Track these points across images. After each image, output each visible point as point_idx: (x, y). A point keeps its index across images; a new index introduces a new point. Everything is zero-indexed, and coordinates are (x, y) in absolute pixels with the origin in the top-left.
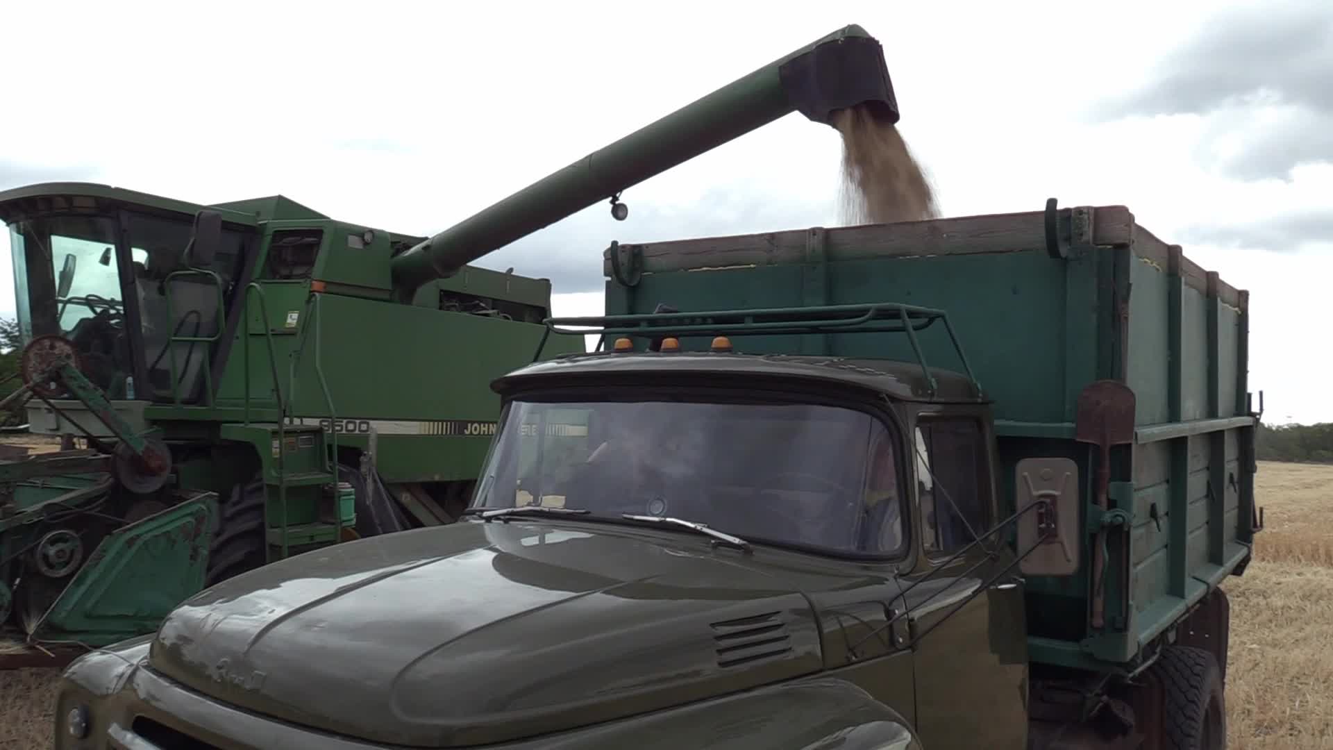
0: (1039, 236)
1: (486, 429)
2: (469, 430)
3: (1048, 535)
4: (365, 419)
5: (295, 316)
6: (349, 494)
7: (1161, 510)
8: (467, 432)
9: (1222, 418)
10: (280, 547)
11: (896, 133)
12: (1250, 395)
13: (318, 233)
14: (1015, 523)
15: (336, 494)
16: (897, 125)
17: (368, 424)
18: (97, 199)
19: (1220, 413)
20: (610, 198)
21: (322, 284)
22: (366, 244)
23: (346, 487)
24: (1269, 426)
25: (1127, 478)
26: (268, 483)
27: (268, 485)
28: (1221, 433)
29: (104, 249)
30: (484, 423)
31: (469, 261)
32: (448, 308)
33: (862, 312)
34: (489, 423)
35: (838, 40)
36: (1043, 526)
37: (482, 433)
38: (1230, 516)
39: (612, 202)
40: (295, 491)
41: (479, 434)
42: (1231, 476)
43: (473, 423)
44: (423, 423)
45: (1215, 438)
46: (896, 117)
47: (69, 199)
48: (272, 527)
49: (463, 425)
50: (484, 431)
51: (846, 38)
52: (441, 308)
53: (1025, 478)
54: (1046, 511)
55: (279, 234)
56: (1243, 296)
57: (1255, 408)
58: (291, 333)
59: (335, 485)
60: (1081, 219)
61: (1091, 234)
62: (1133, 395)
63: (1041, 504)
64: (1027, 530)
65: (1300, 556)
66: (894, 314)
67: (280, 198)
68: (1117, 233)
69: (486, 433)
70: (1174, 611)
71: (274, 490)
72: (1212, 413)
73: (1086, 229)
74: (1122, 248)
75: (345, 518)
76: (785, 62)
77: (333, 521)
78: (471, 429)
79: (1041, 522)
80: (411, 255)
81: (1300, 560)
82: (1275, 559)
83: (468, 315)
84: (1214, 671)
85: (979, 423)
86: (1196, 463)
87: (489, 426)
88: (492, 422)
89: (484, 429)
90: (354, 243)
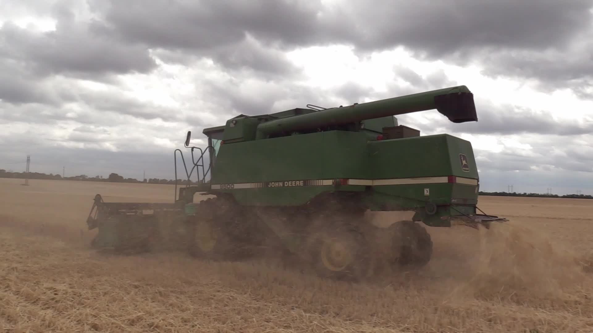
1: (278, 184)
2: (270, 185)
4: (233, 183)
17: (233, 185)
21: (223, 142)
22: (235, 125)
30: (277, 182)
34: (279, 182)
37: (276, 186)
41: (275, 186)
43: (272, 182)
44: (253, 184)
49: (268, 184)
50: (277, 185)
69: (278, 186)
78: (272, 185)
87: (279, 183)
88: (281, 182)
89: (277, 184)
90: (232, 125)
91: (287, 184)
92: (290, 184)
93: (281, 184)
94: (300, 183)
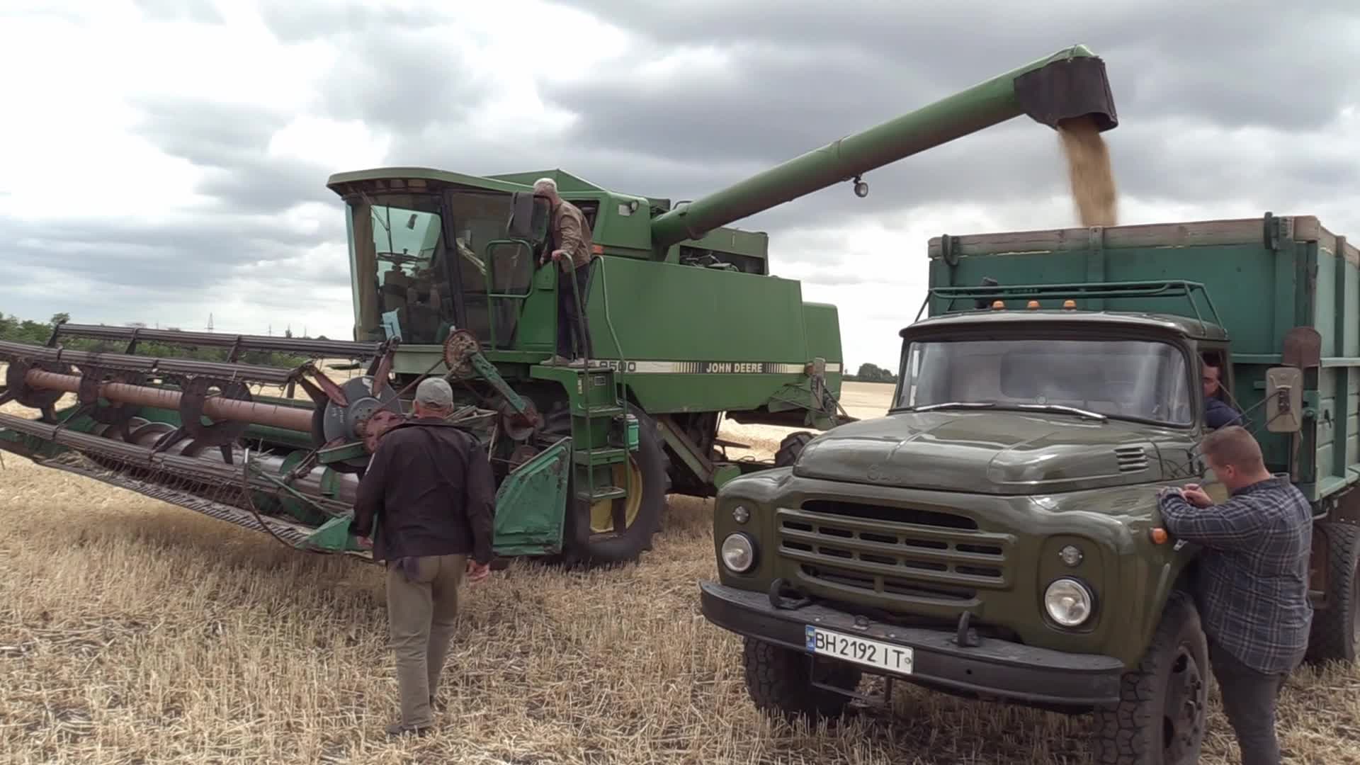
0: (1259, 234)
1: (723, 368)
2: (711, 369)
3: (1284, 410)
4: (634, 361)
6: (634, 424)
7: (1331, 417)
8: (709, 371)
10: (586, 466)
13: (594, 203)
14: (1265, 404)
15: (625, 423)
17: (635, 364)
18: (429, 182)
20: (853, 179)
21: (601, 247)
22: (632, 211)
23: (631, 418)
25: (1315, 388)
26: (574, 414)
27: (576, 417)
29: (410, 216)
30: (722, 362)
32: (689, 263)
33: (1161, 286)
34: (725, 362)
35: (1066, 60)
36: (1282, 404)
37: (720, 371)
39: (856, 182)
40: (596, 420)
41: (718, 372)
43: (713, 362)
44: (675, 363)
47: (405, 180)
48: (577, 450)
49: (705, 364)
50: (722, 370)
51: (1075, 58)
52: (681, 263)
53: (1271, 379)
54: (1283, 396)
59: (625, 416)
60: (1286, 225)
61: (1292, 233)
62: (1319, 336)
63: (1280, 393)
64: (1272, 408)
66: (1181, 286)
67: (557, 171)
68: (1309, 233)
70: (1338, 484)
71: (580, 420)
73: (1289, 231)
74: (1312, 243)
75: (632, 443)
76: (1019, 74)
77: (622, 445)
78: (713, 368)
79: (1280, 402)
80: (663, 220)
83: (703, 268)
85: (1223, 353)
87: (725, 366)
88: (729, 362)
89: (721, 367)
90: (623, 210)
91: (739, 368)
92: (742, 368)
93: (728, 367)
94: (757, 368)
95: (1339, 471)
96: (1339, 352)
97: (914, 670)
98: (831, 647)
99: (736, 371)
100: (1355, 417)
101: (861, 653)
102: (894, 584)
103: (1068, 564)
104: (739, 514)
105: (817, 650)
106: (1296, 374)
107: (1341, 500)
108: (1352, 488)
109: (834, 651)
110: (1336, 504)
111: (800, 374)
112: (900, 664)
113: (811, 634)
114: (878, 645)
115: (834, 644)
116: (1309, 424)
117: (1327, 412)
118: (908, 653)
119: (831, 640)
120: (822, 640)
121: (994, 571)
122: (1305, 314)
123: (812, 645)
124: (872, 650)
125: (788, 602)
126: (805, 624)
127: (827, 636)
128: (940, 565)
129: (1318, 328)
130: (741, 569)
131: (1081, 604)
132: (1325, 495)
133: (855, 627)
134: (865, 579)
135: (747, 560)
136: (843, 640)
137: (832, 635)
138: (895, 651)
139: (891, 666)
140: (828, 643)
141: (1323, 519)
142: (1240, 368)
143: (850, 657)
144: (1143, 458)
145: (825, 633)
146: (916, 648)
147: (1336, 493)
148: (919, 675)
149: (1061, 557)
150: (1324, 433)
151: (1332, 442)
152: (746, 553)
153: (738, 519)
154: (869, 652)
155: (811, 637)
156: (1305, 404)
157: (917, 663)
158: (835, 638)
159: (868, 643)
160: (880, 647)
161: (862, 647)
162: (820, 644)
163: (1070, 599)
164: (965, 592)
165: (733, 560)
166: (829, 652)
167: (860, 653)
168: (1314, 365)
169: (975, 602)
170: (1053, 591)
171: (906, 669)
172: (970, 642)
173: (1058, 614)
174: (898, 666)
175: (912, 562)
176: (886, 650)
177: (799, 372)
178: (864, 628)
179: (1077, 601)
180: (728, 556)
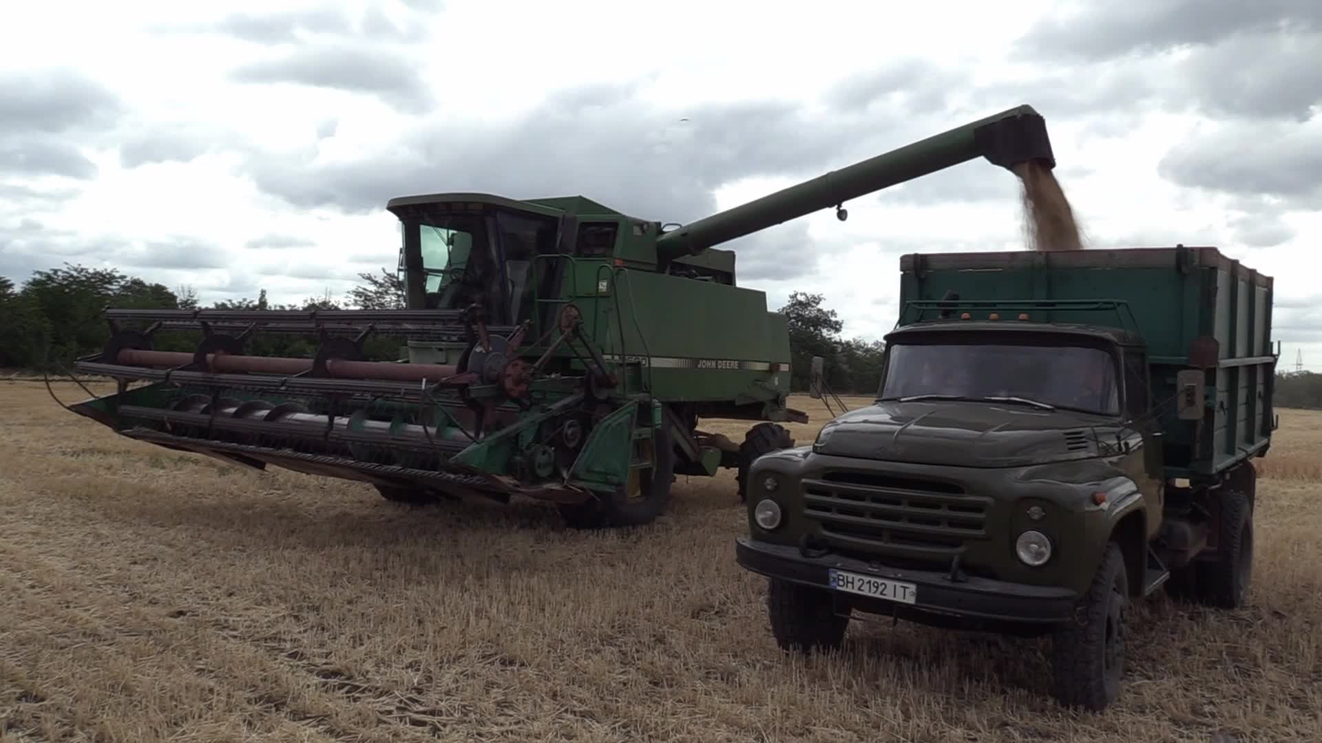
0: (1172, 261)
3: (1191, 402)
5: (605, 284)
7: (1225, 406)
8: (699, 366)
9: (1257, 357)
11: (1051, 174)
12: (1272, 344)
13: (615, 225)
14: (1176, 397)
16: (1054, 171)
18: (485, 205)
19: (1255, 354)
20: (836, 206)
21: (621, 261)
22: (643, 231)
24: (1280, 374)
25: (1214, 385)
28: (1255, 365)
30: (709, 359)
31: (713, 245)
34: (711, 360)
35: (1016, 116)
36: (1189, 398)
37: (707, 367)
38: (1259, 419)
39: (838, 208)
42: (1260, 393)
43: (702, 360)
44: (675, 360)
45: (1252, 368)
46: (1053, 165)
47: (466, 204)
49: (697, 361)
53: (1182, 378)
54: (1190, 392)
55: (584, 225)
56: (1270, 281)
57: (1275, 351)
58: (604, 296)
59: (650, 401)
60: (1193, 254)
61: (1198, 260)
62: (1217, 343)
63: (1187, 390)
64: (1182, 400)
65: (1304, 476)
67: (580, 197)
68: (1210, 260)
69: (710, 367)
70: (1231, 460)
72: (1250, 354)
73: (1195, 258)
74: (1213, 268)
76: (978, 126)
78: (703, 365)
79: (1188, 396)
80: (662, 241)
81: (1303, 478)
82: (1283, 477)
83: (689, 280)
84: (1247, 506)
85: (1143, 355)
86: (1242, 382)
88: (714, 360)
89: (709, 364)
90: (637, 231)
91: (722, 365)
92: (724, 365)
93: (714, 363)
94: (735, 365)
95: (1230, 450)
96: (1232, 355)
97: (917, 600)
98: (850, 585)
99: (719, 367)
100: (1244, 406)
101: (875, 589)
102: (898, 536)
103: (1034, 520)
104: (769, 484)
105: (839, 588)
106: (1201, 375)
107: (1232, 473)
108: (1241, 465)
109: (853, 588)
110: (1228, 476)
111: (766, 371)
112: (906, 597)
113: (834, 575)
114: (889, 583)
115: (853, 583)
116: (1209, 412)
117: (1222, 403)
118: (913, 588)
119: (850, 580)
120: (843, 580)
121: (977, 525)
122: (1206, 324)
123: (834, 584)
124: (883, 586)
125: (813, 552)
126: (827, 568)
127: (847, 577)
128: (935, 521)
129: (1216, 337)
130: (770, 527)
131: (1043, 549)
132: (1220, 469)
133: (870, 569)
134: (876, 533)
135: (775, 520)
136: (859, 580)
137: (851, 576)
138: (902, 587)
139: (899, 599)
140: (848, 582)
141: (1217, 489)
142: (1155, 368)
143: (866, 593)
144: (1084, 440)
145: (845, 574)
146: (918, 584)
147: (1228, 468)
148: (919, 604)
149: (1028, 514)
150: (1220, 419)
151: (1226, 427)
152: (775, 514)
153: (769, 487)
154: (881, 588)
155: (834, 578)
156: (1206, 397)
157: (919, 596)
158: (853, 579)
159: (880, 581)
160: (890, 584)
161: (876, 585)
162: (841, 583)
163: (1036, 546)
164: (954, 542)
165: (764, 520)
166: (849, 589)
167: (873, 589)
168: (1213, 366)
169: (961, 549)
170: (1021, 541)
171: (911, 600)
172: (960, 578)
173: (1025, 556)
174: (904, 598)
175: (913, 519)
176: (895, 586)
177: (765, 369)
178: (876, 570)
179: (1040, 547)
180: (760, 517)
